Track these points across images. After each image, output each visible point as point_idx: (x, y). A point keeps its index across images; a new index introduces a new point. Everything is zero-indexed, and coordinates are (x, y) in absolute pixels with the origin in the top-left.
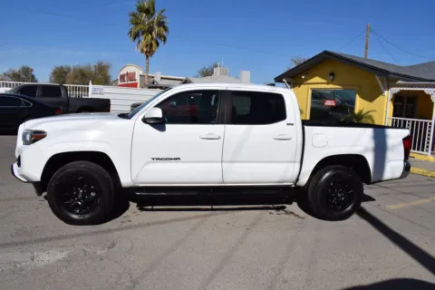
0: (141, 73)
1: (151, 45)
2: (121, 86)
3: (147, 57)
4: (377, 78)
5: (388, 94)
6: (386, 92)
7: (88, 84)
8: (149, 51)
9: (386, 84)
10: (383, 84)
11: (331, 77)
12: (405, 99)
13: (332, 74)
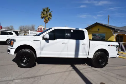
0: (44, 28)
1: (47, 20)
2: (38, 31)
3: (46, 23)
4: (112, 30)
5: (115, 35)
6: (114, 35)
7: (29, 31)
8: (46, 22)
9: (114, 32)
10: (113, 32)
11: (98, 30)
12: (120, 36)
13: (99, 29)
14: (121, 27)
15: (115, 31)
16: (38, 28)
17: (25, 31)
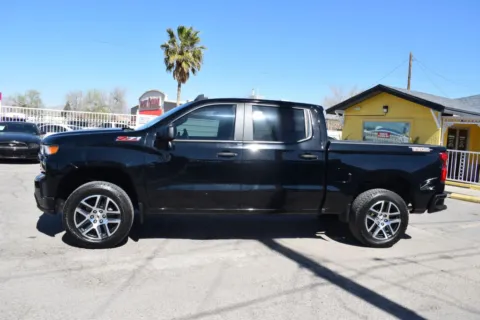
4: (432, 112)
9: (440, 119)
10: (437, 118)
11: (385, 110)
12: (458, 133)
13: (386, 107)
14: (461, 100)
15: (444, 115)
16: (143, 100)
17: (88, 110)
